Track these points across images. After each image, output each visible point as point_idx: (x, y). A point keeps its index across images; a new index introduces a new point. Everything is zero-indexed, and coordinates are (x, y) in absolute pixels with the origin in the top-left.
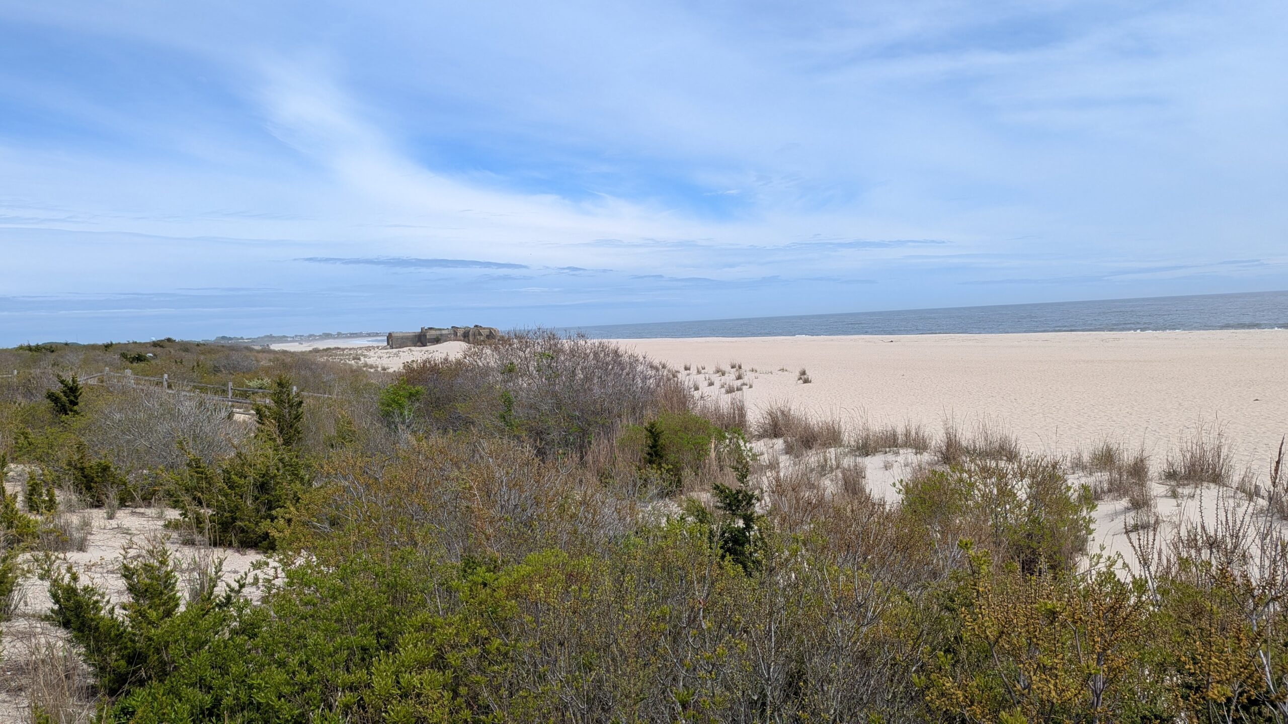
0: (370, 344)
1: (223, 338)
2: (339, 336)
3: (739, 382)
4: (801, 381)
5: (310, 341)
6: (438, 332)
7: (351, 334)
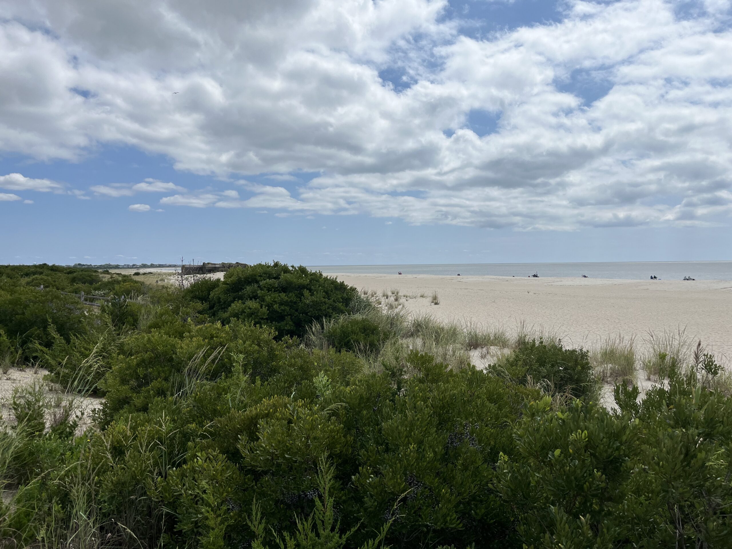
0: (172, 271)
1: (79, 264)
2: (152, 266)
3: (396, 303)
4: (433, 304)
5: (133, 268)
6: (213, 266)
7: (159, 265)
